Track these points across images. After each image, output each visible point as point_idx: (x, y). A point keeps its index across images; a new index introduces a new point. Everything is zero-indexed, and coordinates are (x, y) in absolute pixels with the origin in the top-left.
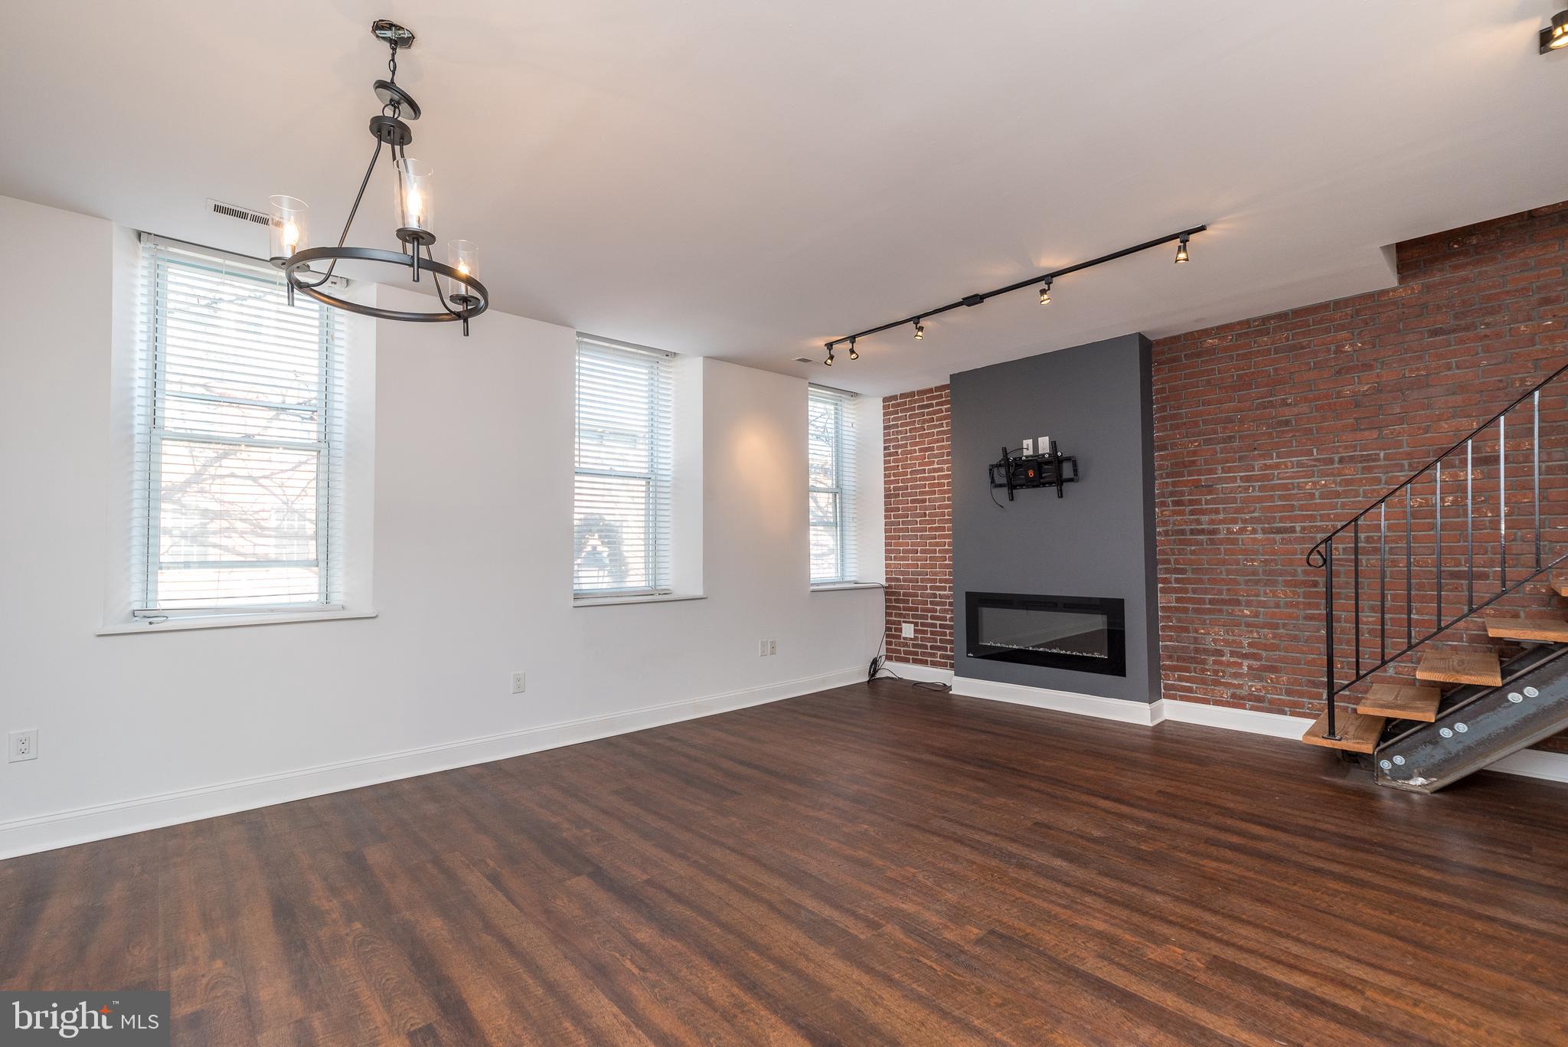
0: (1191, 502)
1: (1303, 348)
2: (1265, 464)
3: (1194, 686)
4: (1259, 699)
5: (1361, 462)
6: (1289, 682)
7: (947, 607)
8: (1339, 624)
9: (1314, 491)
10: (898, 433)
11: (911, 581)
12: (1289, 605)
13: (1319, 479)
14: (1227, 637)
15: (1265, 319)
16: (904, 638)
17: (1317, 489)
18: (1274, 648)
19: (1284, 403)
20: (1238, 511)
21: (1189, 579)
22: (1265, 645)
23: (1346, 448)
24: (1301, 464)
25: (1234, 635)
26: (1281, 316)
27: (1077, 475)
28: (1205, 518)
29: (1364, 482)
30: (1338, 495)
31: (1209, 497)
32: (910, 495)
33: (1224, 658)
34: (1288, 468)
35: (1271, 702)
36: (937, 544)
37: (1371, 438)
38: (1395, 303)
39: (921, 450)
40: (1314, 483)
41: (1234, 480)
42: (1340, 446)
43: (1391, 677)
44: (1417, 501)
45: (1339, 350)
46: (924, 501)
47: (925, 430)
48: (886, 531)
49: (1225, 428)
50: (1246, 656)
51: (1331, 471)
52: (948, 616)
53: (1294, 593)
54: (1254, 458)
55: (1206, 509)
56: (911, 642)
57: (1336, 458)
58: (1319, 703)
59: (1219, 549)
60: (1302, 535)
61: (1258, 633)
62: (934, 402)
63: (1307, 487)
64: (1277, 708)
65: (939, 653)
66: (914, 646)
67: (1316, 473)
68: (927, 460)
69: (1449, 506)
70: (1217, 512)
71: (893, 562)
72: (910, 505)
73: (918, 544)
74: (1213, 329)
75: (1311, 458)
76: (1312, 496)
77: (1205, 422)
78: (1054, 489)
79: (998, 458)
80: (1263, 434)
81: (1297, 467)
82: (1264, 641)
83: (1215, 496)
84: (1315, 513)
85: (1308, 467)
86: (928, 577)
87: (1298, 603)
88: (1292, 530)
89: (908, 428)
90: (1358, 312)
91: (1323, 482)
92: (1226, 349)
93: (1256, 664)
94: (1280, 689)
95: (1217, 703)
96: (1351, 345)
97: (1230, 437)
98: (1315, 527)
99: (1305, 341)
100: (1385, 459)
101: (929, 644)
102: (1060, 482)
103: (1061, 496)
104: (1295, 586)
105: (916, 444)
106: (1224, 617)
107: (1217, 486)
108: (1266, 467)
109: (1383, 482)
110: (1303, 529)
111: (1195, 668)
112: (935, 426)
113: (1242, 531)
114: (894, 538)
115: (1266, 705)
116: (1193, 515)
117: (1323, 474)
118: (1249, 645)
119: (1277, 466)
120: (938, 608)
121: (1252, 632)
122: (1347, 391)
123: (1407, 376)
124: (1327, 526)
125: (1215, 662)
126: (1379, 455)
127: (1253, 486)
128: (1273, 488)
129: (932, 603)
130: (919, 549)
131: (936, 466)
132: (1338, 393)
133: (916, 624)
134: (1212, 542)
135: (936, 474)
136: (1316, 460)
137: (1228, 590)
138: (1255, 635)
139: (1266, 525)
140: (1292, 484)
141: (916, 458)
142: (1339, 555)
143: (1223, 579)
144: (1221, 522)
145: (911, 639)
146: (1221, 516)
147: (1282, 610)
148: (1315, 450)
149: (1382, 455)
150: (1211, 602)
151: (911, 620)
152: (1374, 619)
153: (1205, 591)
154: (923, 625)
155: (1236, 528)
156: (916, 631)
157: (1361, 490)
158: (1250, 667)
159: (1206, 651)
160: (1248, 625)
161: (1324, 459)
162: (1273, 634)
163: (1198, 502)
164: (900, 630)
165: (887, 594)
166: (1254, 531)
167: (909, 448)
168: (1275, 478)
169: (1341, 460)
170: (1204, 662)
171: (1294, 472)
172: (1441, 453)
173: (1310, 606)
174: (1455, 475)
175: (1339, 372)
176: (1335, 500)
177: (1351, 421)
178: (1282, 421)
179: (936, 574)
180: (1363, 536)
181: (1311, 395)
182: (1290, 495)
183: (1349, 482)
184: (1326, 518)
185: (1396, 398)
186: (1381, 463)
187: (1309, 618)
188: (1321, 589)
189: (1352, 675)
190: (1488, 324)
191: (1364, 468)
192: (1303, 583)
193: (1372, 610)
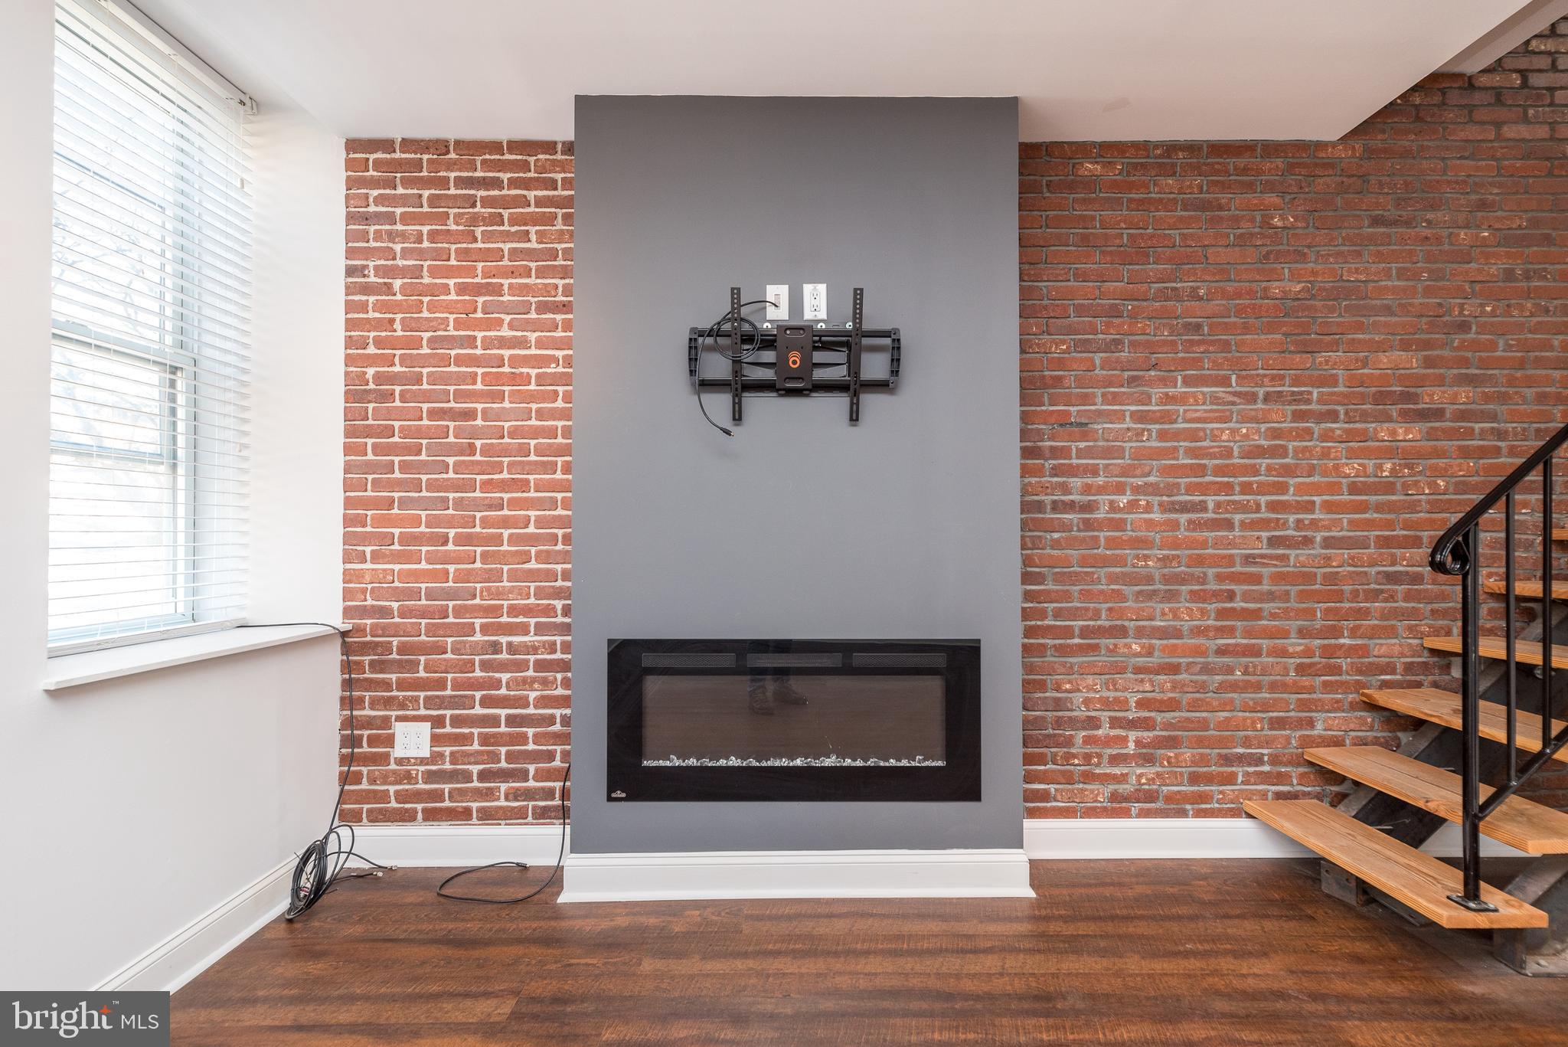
0: (1055, 452)
1: (1220, 208)
2: (1167, 394)
3: (1052, 788)
4: (1151, 797)
5: (1290, 403)
6: (1194, 763)
7: (531, 673)
8: (1259, 659)
9: (1232, 444)
10: (392, 236)
11: (424, 613)
12: (1198, 632)
13: (1238, 426)
14: (1105, 694)
15: (1172, 148)
16: (400, 761)
17: (1235, 442)
18: (1172, 705)
19: (1194, 295)
20: (1126, 472)
21: (1048, 592)
22: (1162, 702)
23: (1273, 378)
24: (1217, 398)
25: (1116, 690)
26: (1192, 148)
27: (895, 372)
28: (1076, 482)
29: (1294, 433)
30: (1259, 452)
31: (1082, 445)
32: (427, 397)
33: (1100, 732)
34: (1197, 405)
35: (1169, 799)
36: (505, 523)
37: (1302, 367)
38: (1332, 166)
39: (462, 289)
40: (1233, 431)
41: (1120, 416)
42: (1265, 376)
43: (1320, 736)
44: (1354, 468)
45: (1266, 223)
46: (470, 415)
47: (475, 240)
48: (348, 486)
49: (1108, 325)
50: (1133, 724)
51: (1253, 413)
52: (532, 695)
53: (1203, 612)
54: (1150, 383)
55: (1078, 466)
56: (422, 768)
57: (1261, 392)
58: (1233, 790)
59: (1097, 537)
60: (1215, 516)
61: (1151, 681)
62: (505, 176)
63: (1224, 437)
64: (1175, 807)
65: (504, 787)
66: (430, 777)
67: (1235, 415)
68: (479, 315)
69: (1386, 477)
70: (1095, 472)
71: (368, 566)
72: (425, 422)
73: (450, 523)
74: (1093, 144)
75: (1229, 390)
76: (1229, 453)
77: (1081, 311)
78: (839, 403)
79: (711, 312)
80: (1165, 342)
81: (1212, 403)
82: (1159, 696)
83: (1091, 444)
84: (1232, 479)
85: (1224, 403)
86: (477, 601)
87: (1207, 629)
88: (1202, 507)
89: (425, 229)
90: (1291, 167)
91: (1244, 431)
92: (1115, 186)
93: (1147, 735)
94: (1181, 774)
95: (1091, 813)
96: (1283, 218)
97: (1117, 342)
98: (1234, 502)
99: (1224, 198)
100: (1320, 401)
101: (475, 769)
102: (853, 388)
103: (854, 417)
104: (1204, 601)
105: (450, 272)
106: (1102, 659)
107: (1096, 426)
108: (1168, 399)
109: (1316, 436)
110: (1218, 505)
111: (1055, 755)
112: (507, 236)
113: (1133, 505)
114: (366, 503)
115: (1159, 805)
116: (1056, 475)
117: (1245, 419)
118: (1140, 704)
119: (1181, 399)
120: (505, 677)
121: (1142, 681)
122: (1275, 288)
123: (1344, 278)
124: (1248, 501)
125: (1088, 741)
126: (1310, 393)
127: (1148, 430)
128: (1177, 435)
129: (486, 666)
130: (452, 533)
131: (506, 332)
132: (1265, 289)
133: (438, 722)
134: (1088, 525)
135: (507, 353)
136: (1235, 394)
137: (1110, 609)
138: (1147, 687)
139: (1165, 498)
140: (1204, 430)
141: (449, 307)
142: (1262, 548)
143: (1102, 592)
144: (1102, 490)
145: (422, 761)
146: (1100, 480)
147: (1185, 640)
148: (1234, 377)
149: (1315, 395)
150: (1085, 632)
151: (423, 712)
152: (1302, 648)
153: (1074, 614)
154: (457, 721)
155: (1123, 500)
156: (436, 739)
157: (1290, 447)
158: (1138, 743)
159: (1073, 723)
160: (1138, 670)
161: (1246, 393)
162: (1173, 682)
163: (1064, 452)
164: (390, 741)
165: (347, 649)
166: (1148, 508)
167: (427, 280)
168: (1180, 420)
169: (1267, 398)
170: (1069, 742)
171: (1206, 411)
172: (1381, 398)
173: (1222, 631)
174: (1394, 432)
175: (1267, 256)
176: (1259, 461)
177: (1279, 336)
178: (1190, 324)
179: (501, 594)
180: (1292, 518)
181: (1230, 287)
182: (1200, 448)
183: (1276, 434)
184: (1246, 488)
185: (1332, 310)
186: (1313, 407)
187: (1221, 652)
188: (1238, 604)
189: (1275, 738)
190: (1429, 222)
191: (1294, 412)
192: (1216, 595)
193: (1302, 633)
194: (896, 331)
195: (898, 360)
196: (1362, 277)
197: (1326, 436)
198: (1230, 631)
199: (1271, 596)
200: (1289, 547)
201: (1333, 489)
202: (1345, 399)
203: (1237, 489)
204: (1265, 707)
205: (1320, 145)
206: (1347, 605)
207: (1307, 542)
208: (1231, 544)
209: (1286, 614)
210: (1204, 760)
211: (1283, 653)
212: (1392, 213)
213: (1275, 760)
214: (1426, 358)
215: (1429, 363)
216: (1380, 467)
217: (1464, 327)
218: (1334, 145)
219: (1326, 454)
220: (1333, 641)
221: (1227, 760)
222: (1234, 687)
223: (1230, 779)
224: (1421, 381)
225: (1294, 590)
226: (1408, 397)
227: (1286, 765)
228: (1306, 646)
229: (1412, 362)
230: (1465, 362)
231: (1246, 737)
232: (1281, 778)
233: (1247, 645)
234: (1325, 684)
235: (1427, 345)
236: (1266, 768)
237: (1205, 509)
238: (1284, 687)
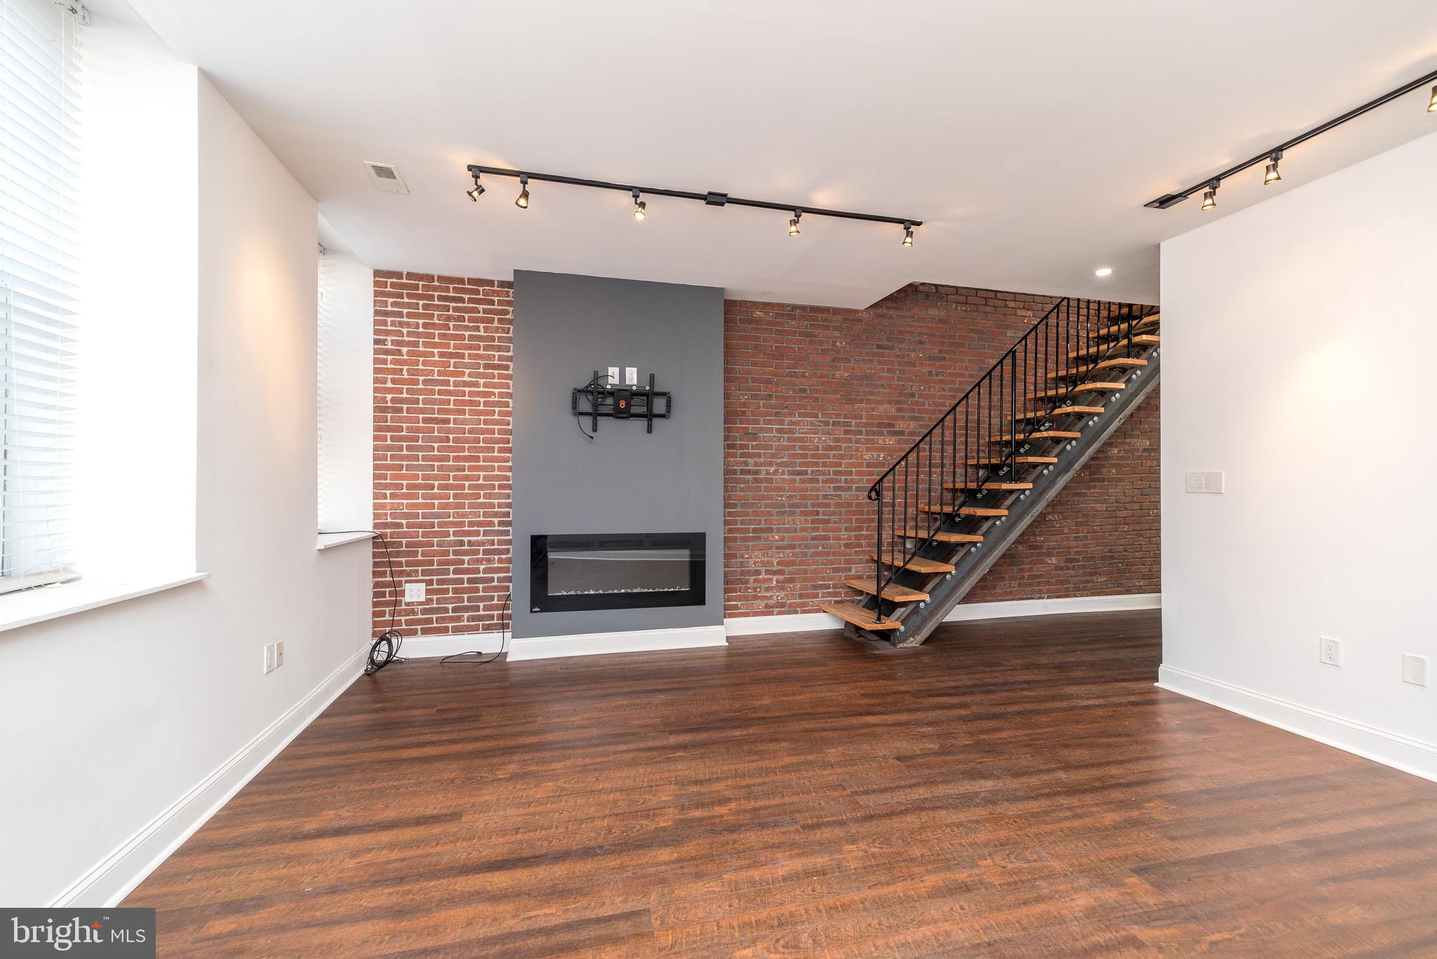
0: (742, 447)
1: (815, 336)
2: (791, 421)
3: (739, 603)
4: (782, 605)
5: (843, 426)
6: (801, 589)
7: (481, 556)
8: (829, 542)
9: (819, 444)
10: (401, 324)
11: (421, 526)
12: (804, 530)
13: (821, 436)
14: (763, 559)
15: (794, 307)
16: (407, 604)
18: (793, 563)
19: (803, 376)
20: (773, 456)
21: (738, 512)
22: (788, 562)
23: (836, 415)
24: (813, 423)
25: (768, 557)
26: (803, 308)
27: (669, 412)
28: (751, 461)
29: (844, 440)
30: (831, 448)
31: (754, 443)
32: (422, 411)
33: (761, 576)
34: (804, 426)
35: (790, 606)
36: (467, 478)
37: (848, 410)
38: (861, 321)
39: (442, 355)
40: (819, 438)
41: (771, 430)
42: (833, 414)
43: (853, 575)
44: (868, 456)
45: (834, 344)
46: (447, 421)
47: (449, 329)
48: (375, 458)
49: (766, 387)
50: (775, 573)
51: (828, 431)
52: (482, 567)
53: (806, 520)
54: (784, 415)
55: (752, 453)
56: (420, 607)
57: (831, 421)
58: (817, 601)
59: (760, 486)
60: (811, 477)
61: (783, 552)
62: (466, 297)
63: (815, 441)
64: (793, 610)
65: (466, 615)
66: (424, 612)
67: (820, 431)
68: (452, 369)
70: (759, 456)
71: (388, 501)
72: (421, 424)
73: (436, 478)
74: (760, 303)
75: (817, 419)
76: (817, 448)
77: (754, 380)
78: (643, 423)
80: (790, 397)
81: (810, 425)
82: (786, 559)
83: (758, 443)
84: (818, 460)
85: (816, 426)
86: (451, 519)
87: (807, 528)
88: (806, 473)
89: (421, 322)
90: (845, 320)
91: (824, 438)
92: (769, 323)
93: (781, 577)
94: (796, 594)
95: (756, 614)
96: (841, 343)
97: (770, 396)
98: (819, 471)
99: (816, 331)
100: (855, 426)
101: (450, 606)
102: (650, 416)
103: (649, 431)
104: (806, 515)
105: (435, 345)
106: (762, 543)
107: (761, 435)
108: (792, 423)
109: (853, 441)
110: (813, 472)
111: (740, 588)
112: (467, 328)
113: (776, 472)
114: (387, 467)
115: (786, 609)
116: (742, 457)
117: (825, 433)
118: (778, 563)
119: (797, 423)
120: (466, 558)
121: (779, 553)
122: (838, 374)
123: (866, 371)
124: (825, 470)
125: (755, 581)
126: (851, 422)
127: (783, 437)
128: (796, 440)
129: (455, 553)
130: (436, 483)
131: (466, 378)
132: (833, 375)
133: (429, 583)
134: (756, 481)
135: (467, 389)
136: (820, 421)
137: (766, 520)
138: (782, 555)
139: (790, 469)
140: (807, 437)
141: (435, 364)
142: (831, 492)
143: (762, 512)
144: (762, 464)
145: (421, 603)
146: (762, 460)
147: (798, 534)
148: (820, 414)
149: (854, 423)
150: (754, 531)
151: (420, 578)
153: (750, 522)
154: (440, 582)
155: (772, 470)
156: (428, 592)
157: (843, 446)
158: (777, 581)
159: (749, 573)
160: (778, 548)
161: (825, 422)
162: (793, 553)
163: (746, 447)
164: (403, 593)
165: (375, 545)
166: (783, 473)
167: (421, 349)
168: (797, 433)
169: (834, 424)
170: (747, 582)
171: (808, 429)
172: (880, 425)
173: (814, 529)
174: (884, 441)
175: (834, 360)
176: (830, 452)
177: (839, 396)
178: (801, 389)
179: (464, 515)
180: (843, 478)
181: (819, 373)
182: (805, 446)
183: (837, 440)
184: (824, 464)
185: (860, 385)
186: (853, 428)
187: (814, 538)
188: (821, 517)
189: (835, 577)
190: (899, 348)
191: (845, 430)
192: (811, 513)
193: (847, 529)
194: (669, 393)
195: (670, 406)
196: (873, 371)
197: (858, 441)
198: (817, 529)
199: (834, 513)
200: (843, 491)
201: (860, 465)
202: (866, 425)
203: (821, 464)
204: (832, 563)
205: (856, 311)
206: (865, 517)
207: (849, 489)
208: (818, 490)
209: (840, 521)
210: (805, 588)
211: (839, 538)
212: (885, 343)
213: (835, 586)
214: (898, 408)
215: (899, 410)
216: (879, 456)
217: (912, 395)
218: (862, 311)
219: (857, 449)
220: (860, 533)
221: (815, 587)
222: (818, 554)
223: (816, 596)
224: (896, 418)
225: (844, 510)
226: (890, 425)
227: (839, 588)
228: (848, 535)
229: (892, 409)
230: (913, 411)
231: (823, 576)
232: (837, 594)
233: (824, 535)
234: (856, 552)
235: (899, 402)
236: (831, 590)
237: (807, 474)
238: (840, 554)
